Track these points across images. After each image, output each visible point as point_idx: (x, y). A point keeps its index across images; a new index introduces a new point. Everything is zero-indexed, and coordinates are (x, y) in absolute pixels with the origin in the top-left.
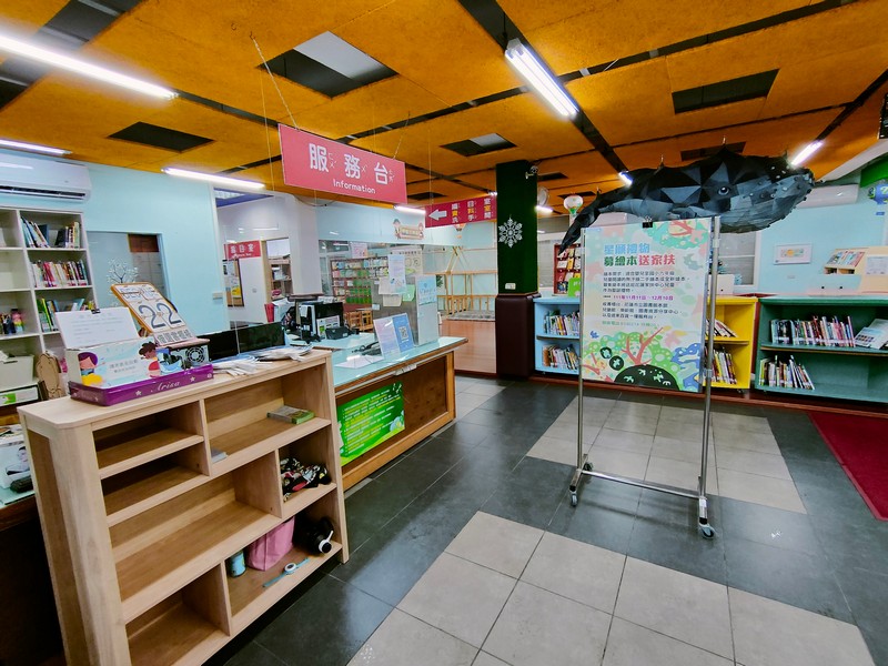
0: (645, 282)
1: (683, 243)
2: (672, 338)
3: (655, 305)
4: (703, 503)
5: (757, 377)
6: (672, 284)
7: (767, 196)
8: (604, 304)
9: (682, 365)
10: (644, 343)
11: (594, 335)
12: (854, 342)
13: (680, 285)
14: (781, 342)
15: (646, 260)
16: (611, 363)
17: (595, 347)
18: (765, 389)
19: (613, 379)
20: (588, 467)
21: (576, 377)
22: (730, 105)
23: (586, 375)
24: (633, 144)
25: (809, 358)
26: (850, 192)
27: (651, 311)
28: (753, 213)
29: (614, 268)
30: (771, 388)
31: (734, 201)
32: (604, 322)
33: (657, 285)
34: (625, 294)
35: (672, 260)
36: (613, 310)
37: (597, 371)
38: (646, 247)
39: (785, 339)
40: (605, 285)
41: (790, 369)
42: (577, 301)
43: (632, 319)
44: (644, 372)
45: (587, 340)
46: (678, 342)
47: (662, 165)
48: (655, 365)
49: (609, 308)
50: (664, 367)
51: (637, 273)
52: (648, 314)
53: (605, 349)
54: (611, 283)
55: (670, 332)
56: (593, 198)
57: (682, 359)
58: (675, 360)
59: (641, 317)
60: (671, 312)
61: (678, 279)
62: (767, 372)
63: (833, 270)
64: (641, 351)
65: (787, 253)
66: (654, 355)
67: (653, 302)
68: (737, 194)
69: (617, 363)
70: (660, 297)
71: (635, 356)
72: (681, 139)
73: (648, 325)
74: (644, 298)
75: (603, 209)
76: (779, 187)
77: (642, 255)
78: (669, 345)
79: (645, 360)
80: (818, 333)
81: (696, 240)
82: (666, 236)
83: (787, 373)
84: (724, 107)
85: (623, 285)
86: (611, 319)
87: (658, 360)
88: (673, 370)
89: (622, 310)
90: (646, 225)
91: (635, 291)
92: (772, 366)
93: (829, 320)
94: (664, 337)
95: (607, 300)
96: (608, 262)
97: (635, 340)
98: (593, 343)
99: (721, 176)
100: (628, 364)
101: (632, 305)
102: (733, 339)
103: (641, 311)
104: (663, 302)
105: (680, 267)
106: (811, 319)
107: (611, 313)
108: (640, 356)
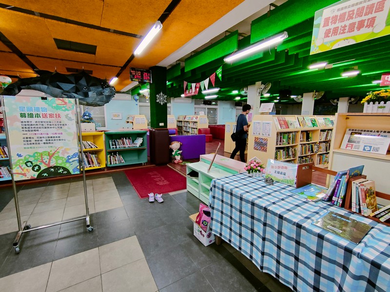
0: (47, 126)
1: (64, 109)
2: (64, 152)
3: (54, 137)
4: (88, 219)
5: (107, 162)
6: (61, 128)
7: (101, 94)
8: (24, 138)
9: (71, 163)
10: (51, 156)
11: (19, 156)
12: (133, 145)
13: (65, 127)
14: (113, 148)
15: (46, 116)
16: (33, 169)
17: (21, 162)
18: (110, 166)
19: (36, 177)
20: (27, 227)
21: (10, 182)
22: (82, 53)
23: (17, 178)
24: (38, 56)
25: (122, 152)
26: (128, 97)
27: (52, 140)
28: (98, 99)
29: (27, 119)
30: (113, 165)
31: (90, 94)
32: (25, 148)
33: (53, 128)
34: (36, 132)
35: (59, 116)
36: (30, 141)
37: (24, 175)
38: (44, 109)
39: (114, 147)
40: (23, 128)
41: (118, 157)
42: (5, 137)
43: (42, 145)
44: (53, 170)
45: (14, 159)
46: (68, 153)
47: (56, 71)
48: (58, 165)
49: (27, 140)
50: (63, 165)
51: (42, 122)
52: (51, 142)
53: (28, 162)
54: (26, 127)
55: (63, 149)
56: (16, 80)
57: (71, 161)
58: (68, 161)
59: (47, 143)
60: (62, 140)
61: (63, 125)
62: (110, 160)
63: (128, 122)
64: (50, 160)
65: (115, 116)
66: (57, 161)
67: (52, 136)
68: (90, 91)
69: (36, 168)
70: (56, 133)
71: (47, 163)
72: (64, 62)
73: (51, 147)
74: (47, 134)
75: (24, 87)
76: (105, 91)
77: (43, 113)
78: (64, 155)
79: (53, 164)
80: (124, 144)
81: (69, 108)
82: (54, 105)
83: (117, 159)
84: (80, 53)
85: (34, 128)
86: (30, 146)
87: (60, 163)
88: (67, 166)
89: (36, 141)
90: (43, 98)
91: (42, 131)
92: (112, 157)
93: (126, 139)
94: (61, 151)
95: (26, 136)
96: (23, 115)
97: (45, 155)
98: (20, 160)
99: (83, 82)
100: (43, 167)
101: (41, 138)
102: (97, 149)
103: (47, 140)
104: (58, 135)
105: (63, 120)
106: (121, 139)
107: (29, 143)
108: (49, 162)
